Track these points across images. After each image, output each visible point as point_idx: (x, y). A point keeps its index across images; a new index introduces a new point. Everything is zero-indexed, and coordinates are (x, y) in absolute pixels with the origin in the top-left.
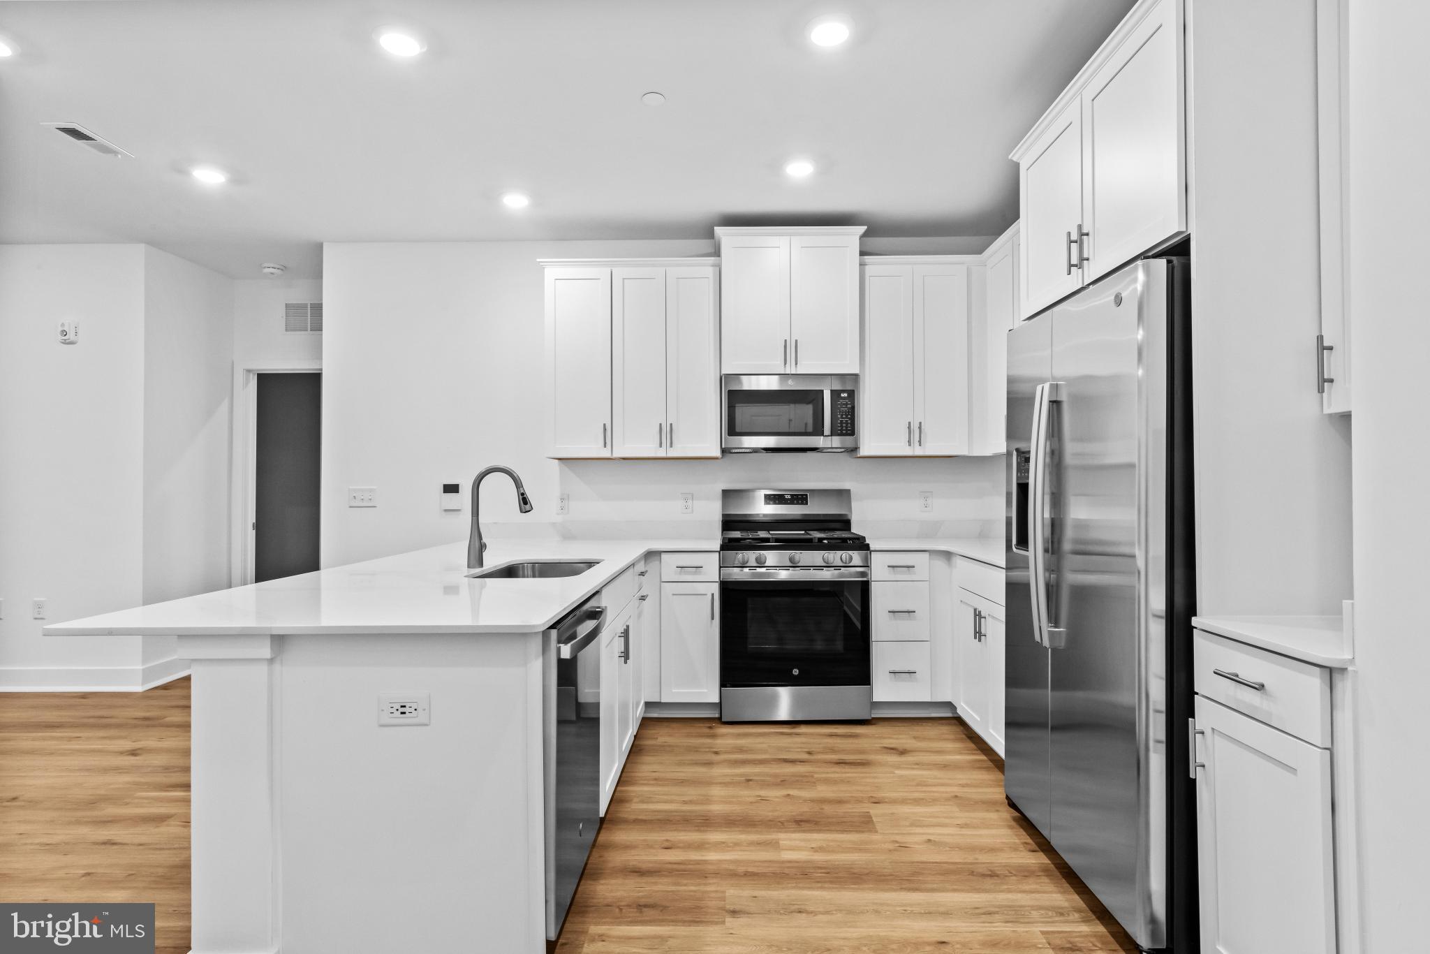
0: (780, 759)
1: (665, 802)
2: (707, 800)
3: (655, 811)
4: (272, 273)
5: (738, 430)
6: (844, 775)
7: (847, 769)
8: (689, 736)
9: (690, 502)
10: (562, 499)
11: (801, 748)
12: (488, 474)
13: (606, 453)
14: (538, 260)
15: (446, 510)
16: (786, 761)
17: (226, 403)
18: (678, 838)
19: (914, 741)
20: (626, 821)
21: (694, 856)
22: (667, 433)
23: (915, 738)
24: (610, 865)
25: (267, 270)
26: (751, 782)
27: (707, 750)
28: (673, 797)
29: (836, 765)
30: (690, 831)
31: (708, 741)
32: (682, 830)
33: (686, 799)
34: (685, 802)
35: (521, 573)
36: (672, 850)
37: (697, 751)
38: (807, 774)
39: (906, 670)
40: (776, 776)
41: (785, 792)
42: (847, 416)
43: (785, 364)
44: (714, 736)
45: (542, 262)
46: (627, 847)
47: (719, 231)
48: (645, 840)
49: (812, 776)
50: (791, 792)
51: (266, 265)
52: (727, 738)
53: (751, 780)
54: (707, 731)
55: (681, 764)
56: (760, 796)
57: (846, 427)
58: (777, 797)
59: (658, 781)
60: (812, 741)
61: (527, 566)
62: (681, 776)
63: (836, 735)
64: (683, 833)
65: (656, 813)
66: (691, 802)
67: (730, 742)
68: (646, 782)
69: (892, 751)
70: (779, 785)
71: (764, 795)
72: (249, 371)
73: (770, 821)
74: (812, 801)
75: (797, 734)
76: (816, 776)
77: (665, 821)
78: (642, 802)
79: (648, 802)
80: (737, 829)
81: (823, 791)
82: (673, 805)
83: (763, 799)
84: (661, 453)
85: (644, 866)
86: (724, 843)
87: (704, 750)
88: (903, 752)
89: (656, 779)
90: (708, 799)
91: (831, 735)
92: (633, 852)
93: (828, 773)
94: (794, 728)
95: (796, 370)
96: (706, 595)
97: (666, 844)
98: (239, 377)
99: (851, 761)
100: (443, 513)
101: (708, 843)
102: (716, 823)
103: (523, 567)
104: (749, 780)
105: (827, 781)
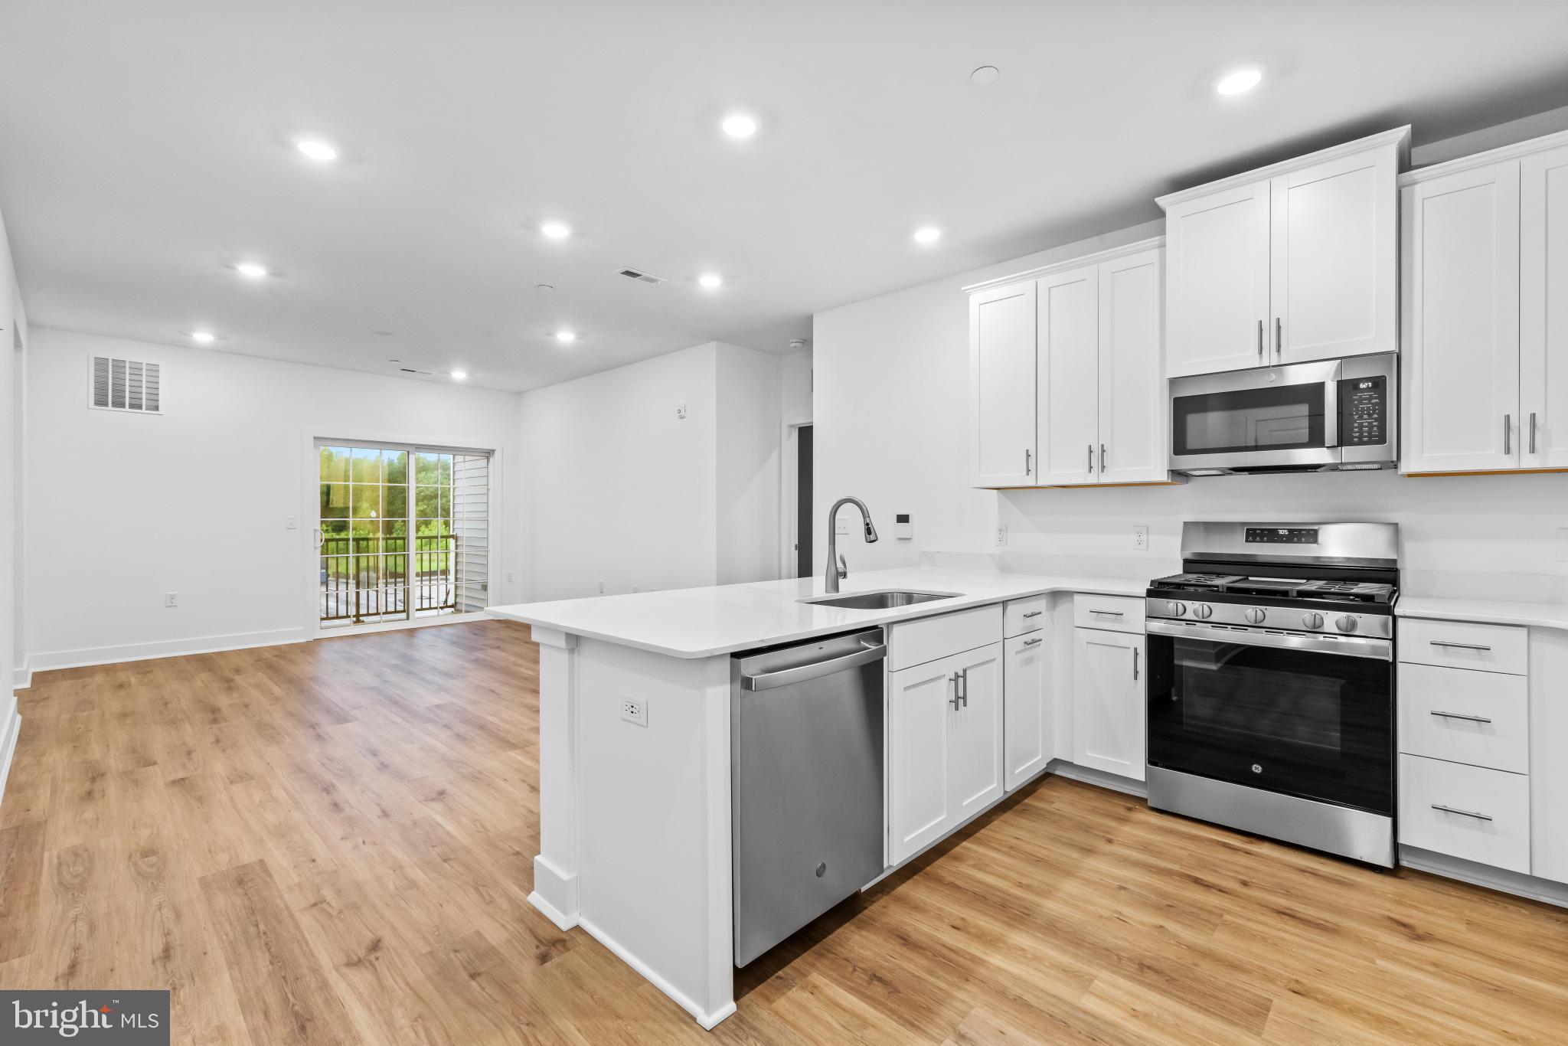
0: (1190, 876)
1: (999, 877)
2: (1047, 892)
3: (980, 882)
4: (795, 347)
5: (1190, 446)
6: (1274, 933)
7: (1290, 926)
8: (1094, 811)
9: (1144, 537)
10: (1000, 531)
11: (1237, 872)
12: (843, 504)
13: (1030, 481)
14: (962, 289)
15: (900, 539)
16: (1197, 881)
17: (776, 453)
18: (977, 921)
19: (1463, 927)
20: (940, 880)
21: (975, 949)
22: (1098, 456)
23: (1469, 923)
24: (885, 919)
25: (792, 345)
26: (1122, 891)
27: (1101, 834)
28: (1012, 874)
29: (1275, 915)
30: (996, 919)
31: (1112, 823)
32: (990, 916)
33: (1025, 881)
34: (1020, 885)
35: (890, 603)
36: (959, 932)
37: (1088, 832)
38: (1214, 909)
39: (1473, 811)
40: (1163, 895)
41: (1160, 921)
42: (1370, 415)
43: (1261, 352)
44: (1124, 820)
45: (968, 289)
46: (918, 908)
47: (1161, 201)
48: (941, 909)
49: (1221, 916)
50: (1171, 926)
51: (792, 341)
52: (1144, 827)
53: (1125, 889)
54: (1121, 811)
55: (1055, 840)
56: (1120, 913)
57: (1370, 432)
58: (1143, 924)
59: (1012, 850)
60: (1262, 867)
61: (897, 596)
62: (1043, 853)
63: (1314, 874)
64: (987, 919)
65: (978, 885)
66: (1029, 888)
67: (1141, 834)
68: (997, 846)
69: (1402, 929)
70: (1161, 909)
71: (1124, 913)
72: (792, 426)
73: (1106, 949)
74: (1190, 948)
75: (1248, 853)
76: (1227, 917)
77: (982, 898)
78: (975, 867)
79: (980, 870)
80: (1053, 941)
81: (1220, 942)
82: (1005, 883)
83: (1121, 919)
84: (1092, 479)
85: (915, 936)
86: (1023, 950)
87: (1097, 833)
88: (1419, 937)
89: (1011, 848)
90: (1050, 891)
91: (1303, 871)
92: (918, 916)
93: (1249, 920)
94: (1251, 843)
95: (1279, 360)
96: (1128, 648)
97: (959, 923)
98: (785, 430)
99: (1309, 918)
100: (898, 541)
101: (1004, 942)
102: (1034, 923)
103: (893, 596)
104: (1121, 888)
105: (1237, 931)
